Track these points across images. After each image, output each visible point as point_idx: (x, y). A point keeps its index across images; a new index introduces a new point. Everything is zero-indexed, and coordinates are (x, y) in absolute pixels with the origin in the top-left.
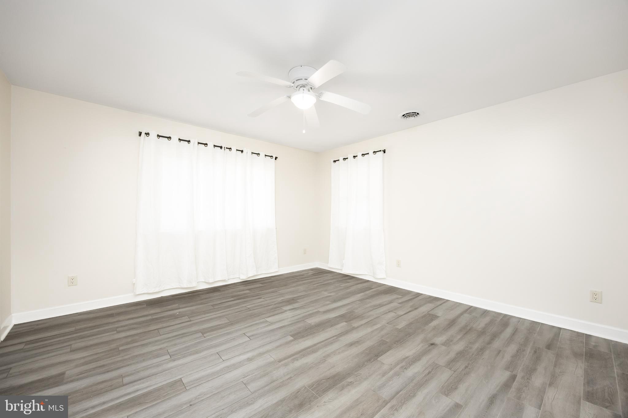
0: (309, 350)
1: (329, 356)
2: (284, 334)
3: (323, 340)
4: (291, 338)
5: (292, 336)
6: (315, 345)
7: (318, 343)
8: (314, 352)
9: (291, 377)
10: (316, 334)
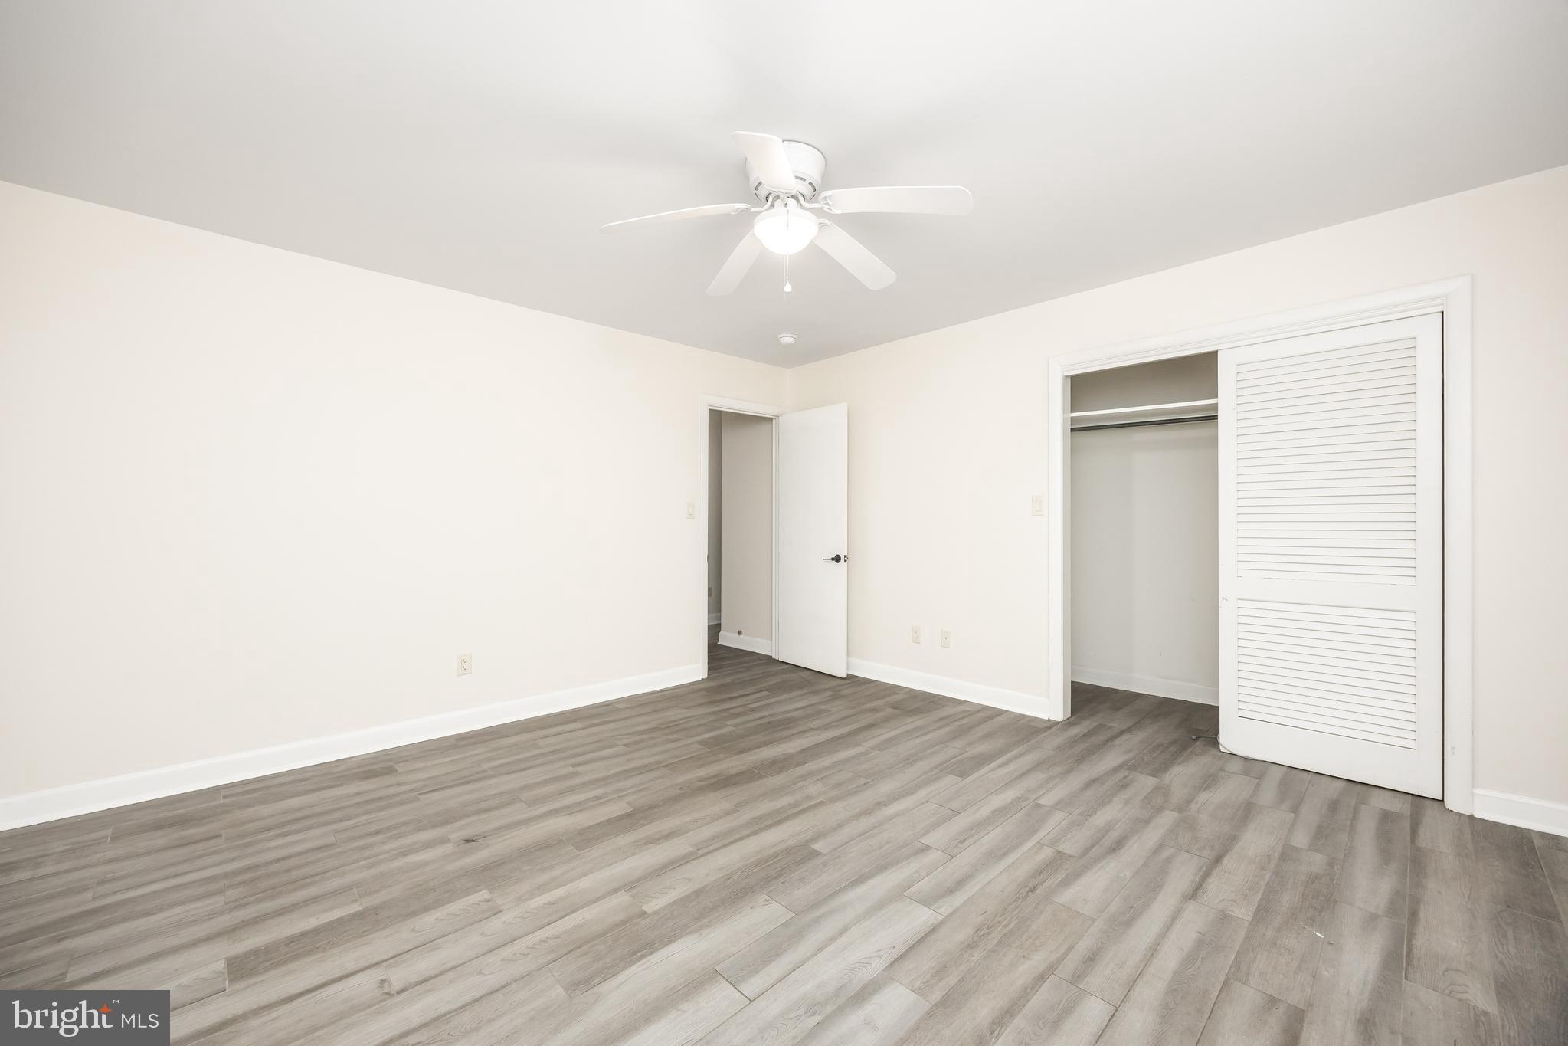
0: (770, 822)
1: (728, 813)
2: (839, 857)
3: (735, 844)
4: (817, 846)
5: (816, 854)
6: (755, 833)
7: (748, 836)
8: (759, 819)
9: (794, 784)
10: (752, 860)
